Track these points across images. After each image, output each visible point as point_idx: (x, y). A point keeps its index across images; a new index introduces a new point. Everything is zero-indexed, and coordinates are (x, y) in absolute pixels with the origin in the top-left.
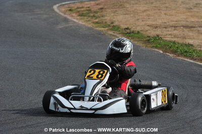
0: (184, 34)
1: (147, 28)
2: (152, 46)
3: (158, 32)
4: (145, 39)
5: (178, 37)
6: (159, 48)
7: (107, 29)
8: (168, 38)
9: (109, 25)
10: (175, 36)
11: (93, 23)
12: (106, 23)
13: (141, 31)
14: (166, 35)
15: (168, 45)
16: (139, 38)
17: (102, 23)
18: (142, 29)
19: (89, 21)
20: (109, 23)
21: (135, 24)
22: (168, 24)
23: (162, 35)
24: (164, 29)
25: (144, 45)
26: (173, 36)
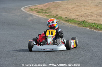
0: (98, 19)
3: (83, 19)
4: (78, 23)
5: (95, 21)
6: (87, 27)
8: (90, 22)
9: (56, 17)
11: (46, 16)
12: (53, 15)
13: (74, 18)
14: (88, 20)
15: (92, 25)
16: (74, 22)
17: (51, 16)
18: (75, 18)
19: (44, 15)
20: (55, 15)
21: (70, 15)
22: (87, 14)
23: (86, 20)
24: (86, 17)
25: (78, 26)
26: (92, 20)
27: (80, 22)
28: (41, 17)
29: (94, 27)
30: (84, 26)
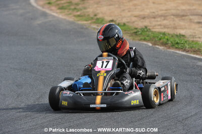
0: (174, 24)
1: (134, 19)
2: (140, 38)
3: (146, 23)
4: (132, 32)
5: (168, 28)
6: (148, 41)
7: (89, 22)
8: (157, 29)
9: (92, 18)
10: (165, 27)
11: (75, 16)
12: (88, 15)
13: (128, 22)
14: (155, 26)
15: (158, 37)
16: (125, 30)
17: (84, 15)
18: (129, 20)
19: (70, 14)
20: (92, 16)
21: (121, 15)
22: (157, 13)
23: (151, 26)
24: (153, 19)
25: (130, 38)
26: (162, 27)
27: (136, 31)
28: (64, 17)
29: (161, 41)
30: (141, 39)
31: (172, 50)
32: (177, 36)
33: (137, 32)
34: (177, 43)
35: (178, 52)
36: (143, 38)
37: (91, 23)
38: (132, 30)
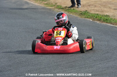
0: (102, 10)
3: (86, 9)
5: (98, 11)
6: (90, 18)
8: (93, 12)
9: (54, 5)
10: (97, 11)
11: (44, 4)
14: (91, 10)
15: (95, 16)
16: (75, 12)
17: (50, 4)
19: (41, 3)
21: (70, 4)
22: (90, 3)
23: (88, 10)
24: (89, 7)
25: (79, 16)
26: (95, 11)
28: (38, 5)
29: (97, 18)
31: (105, 24)
32: (105, 16)
33: (82, 13)
34: (107, 20)
35: (108, 24)
36: (86, 17)
37: (54, 8)
38: (79, 12)
